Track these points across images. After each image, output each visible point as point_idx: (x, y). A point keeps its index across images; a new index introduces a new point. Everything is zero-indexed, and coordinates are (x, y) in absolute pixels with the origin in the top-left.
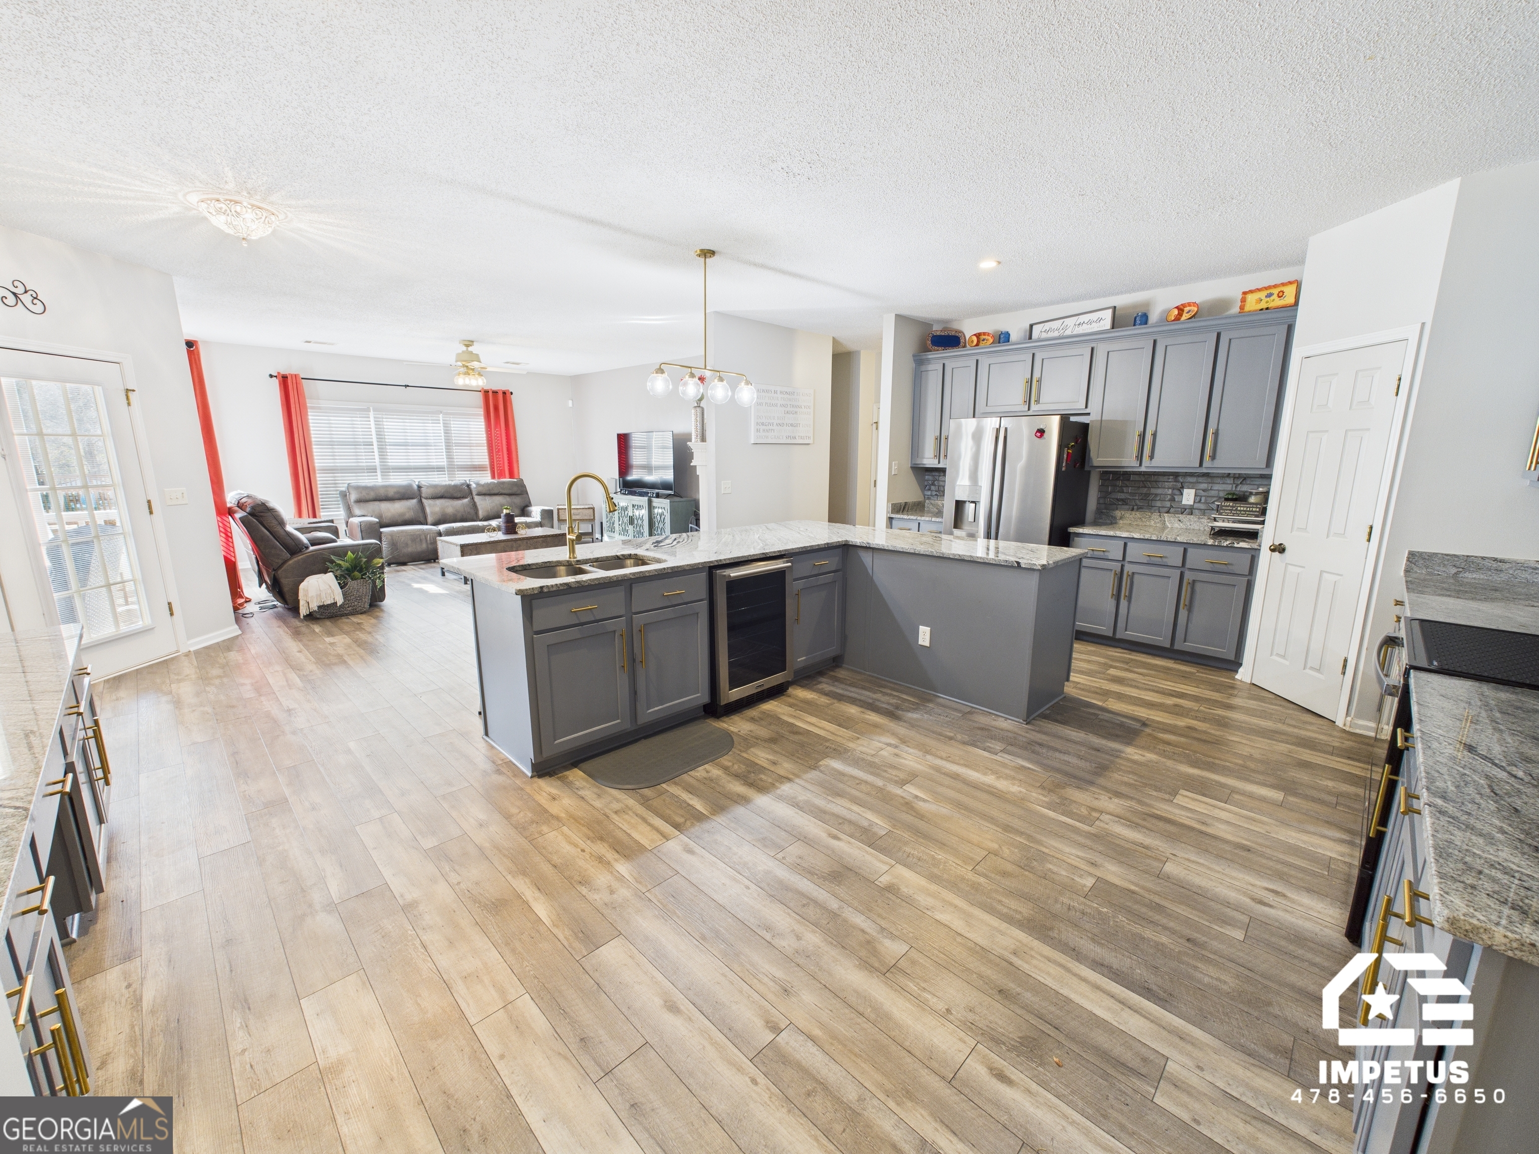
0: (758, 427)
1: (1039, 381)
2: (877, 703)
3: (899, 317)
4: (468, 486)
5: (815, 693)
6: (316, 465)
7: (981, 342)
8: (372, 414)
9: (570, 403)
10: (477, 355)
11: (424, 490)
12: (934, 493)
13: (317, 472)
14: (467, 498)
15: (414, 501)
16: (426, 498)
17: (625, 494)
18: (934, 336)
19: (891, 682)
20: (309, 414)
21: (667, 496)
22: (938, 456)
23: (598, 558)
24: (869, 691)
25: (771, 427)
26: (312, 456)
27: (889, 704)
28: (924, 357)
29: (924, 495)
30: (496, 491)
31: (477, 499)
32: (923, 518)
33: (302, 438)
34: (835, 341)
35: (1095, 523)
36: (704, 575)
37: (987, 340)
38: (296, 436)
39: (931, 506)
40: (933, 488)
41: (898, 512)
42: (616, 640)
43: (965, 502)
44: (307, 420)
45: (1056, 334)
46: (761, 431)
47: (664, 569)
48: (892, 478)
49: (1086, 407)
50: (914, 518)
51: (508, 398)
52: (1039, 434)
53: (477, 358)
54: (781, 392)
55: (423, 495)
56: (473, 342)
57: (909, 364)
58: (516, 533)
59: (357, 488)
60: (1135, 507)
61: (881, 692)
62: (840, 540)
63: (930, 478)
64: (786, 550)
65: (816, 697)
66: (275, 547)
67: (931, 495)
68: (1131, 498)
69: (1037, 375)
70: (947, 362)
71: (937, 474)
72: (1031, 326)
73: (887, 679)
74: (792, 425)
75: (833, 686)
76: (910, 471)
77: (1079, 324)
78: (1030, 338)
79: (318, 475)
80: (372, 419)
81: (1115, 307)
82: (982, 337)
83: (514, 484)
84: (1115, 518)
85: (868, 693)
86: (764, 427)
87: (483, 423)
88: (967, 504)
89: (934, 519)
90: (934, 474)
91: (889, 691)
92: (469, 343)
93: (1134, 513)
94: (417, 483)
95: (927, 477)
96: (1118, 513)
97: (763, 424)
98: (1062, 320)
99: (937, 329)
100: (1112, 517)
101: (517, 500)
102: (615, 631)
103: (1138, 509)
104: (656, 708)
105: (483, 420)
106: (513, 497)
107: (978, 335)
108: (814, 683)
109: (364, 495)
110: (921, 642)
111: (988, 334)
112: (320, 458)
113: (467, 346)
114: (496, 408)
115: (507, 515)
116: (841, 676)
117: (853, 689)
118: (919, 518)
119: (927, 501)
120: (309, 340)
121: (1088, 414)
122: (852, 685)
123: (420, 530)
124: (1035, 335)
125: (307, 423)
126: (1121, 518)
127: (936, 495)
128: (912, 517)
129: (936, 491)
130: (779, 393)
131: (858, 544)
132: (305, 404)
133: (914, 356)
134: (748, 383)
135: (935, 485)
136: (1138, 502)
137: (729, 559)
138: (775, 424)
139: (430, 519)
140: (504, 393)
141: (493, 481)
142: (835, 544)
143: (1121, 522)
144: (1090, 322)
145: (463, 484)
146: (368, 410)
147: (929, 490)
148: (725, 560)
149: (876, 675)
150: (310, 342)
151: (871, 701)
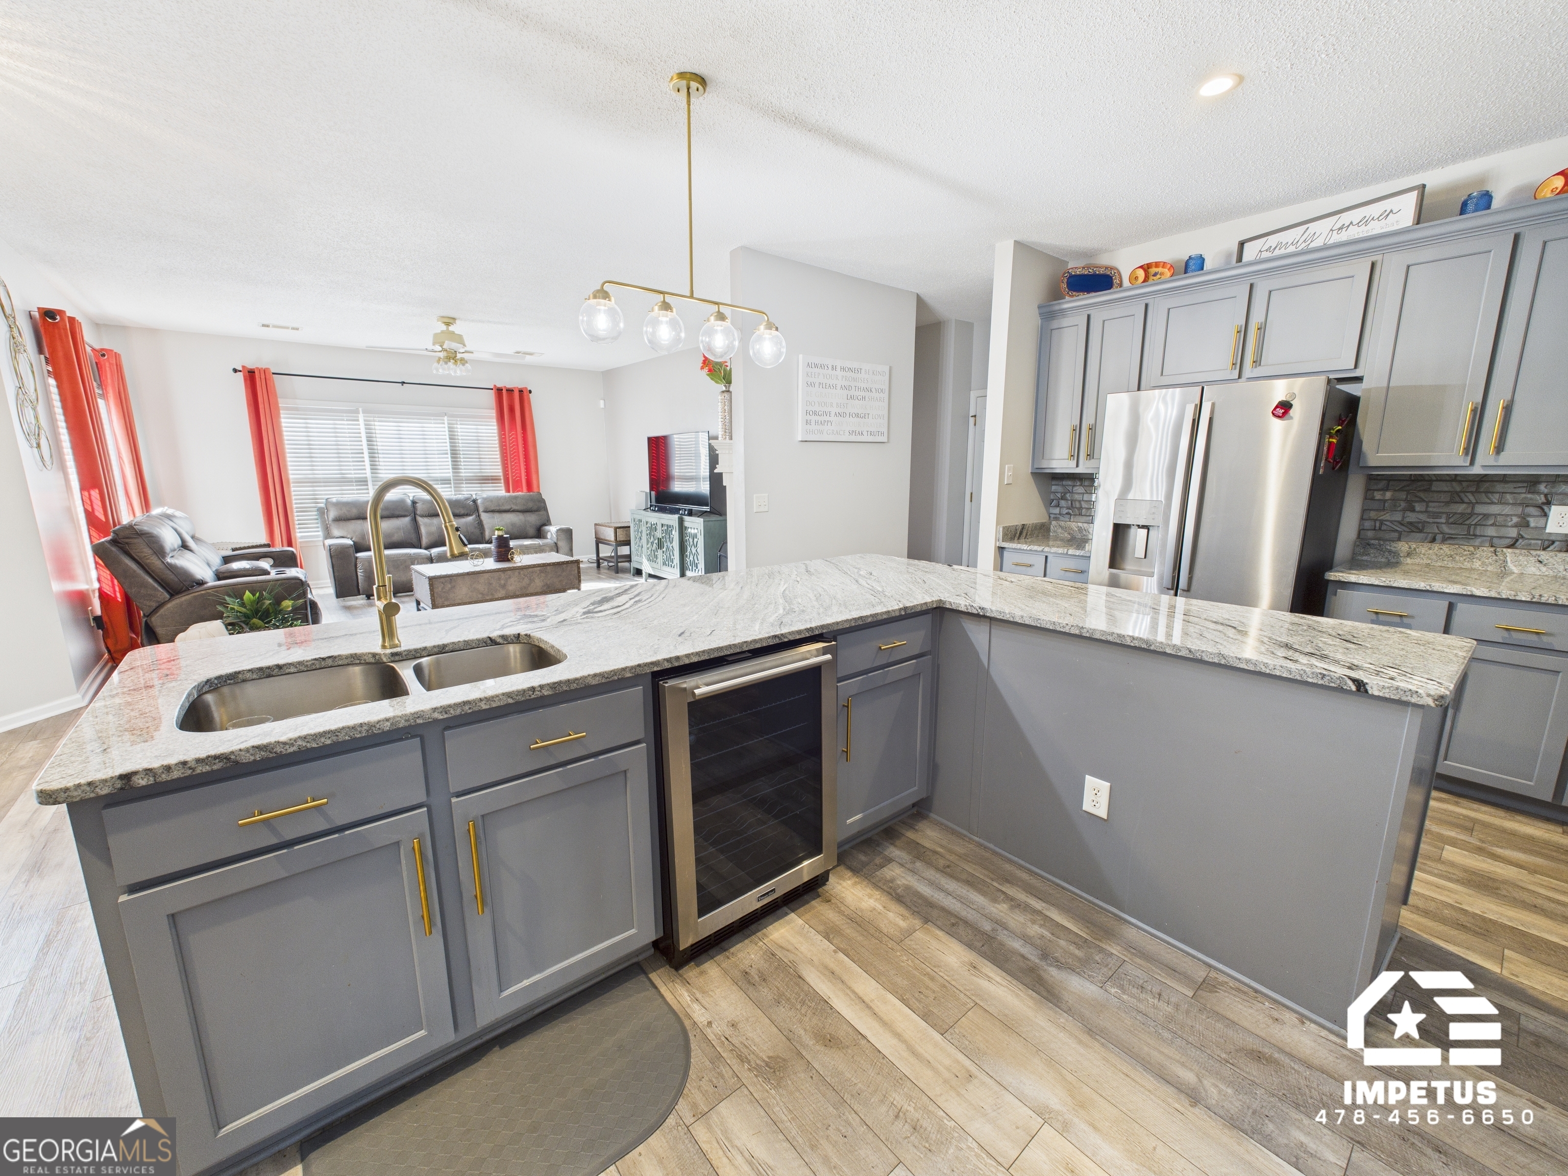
0: (809, 417)
1: (1262, 329)
2: (1003, 936)
3: (1019, 246)
4: (475, 501)
5: (877, 894)
6: (291, 477)
7: (1151, 278)
8: (361, 417)
9: (602, 402)
10: (460, 336)
11: (419, 506)
12: (1065, 511)
13: (292, 485)
14: (472, 515)
15: (407, 520)
16: (422, 516)
17: (654, 511)
18: (1071, 276)
19: (1021, 867)
20: (282, 416)
21: (702, 514)
22: (1075, 455)
23: (444, 646)
24: (984, 894)
25: (827, 418)
26: (286, 466)
27: (1026, 939)
28: (1057, 308)
29: (1049, 514)
30: (507, 507)
31: (484, 517)
32: (1054, 550)
33: (272, 444)
34: (921, 304)
35: (1355, 564)
36: (637, 694)
37: (1162, 274)
38: (265, 441)
39: (1060, 530)
40: (1063, 503)
41: (1012, 539)
42: (403, 862)
43: (1128, 526)
44: (279, 423)
45: (1292, 249)
46: (813, 423)
47: (533, 689)
48: (1003, 488)
49: (1356, 366)
50: (1040, 549)
51: (525, 398)
52: (1280, 411)
53: (460, 339)
54: (843, 369)
55: (418, 512)
56: (454, 319)
57: (1033, 319)
58: (508, 560)
59: (338, 504)
60: (1439, 537)
61: (1009, 899)
62: (928, 599)
63: (1060, 489)
64: (822, 627)
65: (879, 907)
66: (144, 585)
67: (1060, 514)
68: (1431, 520)
69: (1257, 317)
70: (1094, 313)
71: (1070, 483)
72: (1242, 244)
73: (1016, 859)
74: (857, 415)
75: (913, 871)
76: (1030, 479)
77: (1341, 229)
78: (1240, 259)
79: (292, 489)
80: (361, 422)
81: (1424, 186)
82: (1153, 270)
83: (532, 499)
84: (1396, 554)
85: (978, 899)
86: (817, 418)
87: (496, 427)
88: (1133, 530)
89: (1071, 552)
90: (1064, 483)
91: (1022, 896)
92: (449, 321)
93: (1436, 546)
94: (411, 498)
95: (1054, 488)
96: (1403, 547)
97: (815, 413)
98: (1306, 226)
99: (1076, 266)
100: (1390, 552)
101: (532, 519)
102: (397, 844)
103: (1444, 541)
104: (526, 983)
105: (495, 424)
106: (528, 514)
107: (1146, 268)
108: (878, 860)
109: (344, 511)
110: (1087, 806)
111: (1164, 264)
112: (295, 469)
113: (448, 324)
114: (512, 410)
115: (500, 538)
116: (927, 844)
117: (951, 885)
118: (1047, 549)
119: (1054, 523)
120: (266, 323)
121: (1359, 379)
122: (948, 871)
123: (406, 554)
124: (1246, 258)
125: (280, 427)
126: (1409, 555)
127: (1068, 513)
128: (1036, 548)
129: (1068, 508)
130: (838, 369)
131: (963, 609)
132: (277, 403)
133: (1039, 307)
134: (770, 326)
135: (1066, 500)
136: (1445, 529)
137: (697, 654)
138: (833, 414)
139: (425, 541)
140: (521, 391)
141: (508, 494)
142: (919, 609)
143: (1409, 560)
144: (1365, 221)
145: (467, 499)
146: (356, 412)
147: (1058, 506)
148: (688, 656)
149: (991, 846)
150: (268, 326)
151: (987, 927)
